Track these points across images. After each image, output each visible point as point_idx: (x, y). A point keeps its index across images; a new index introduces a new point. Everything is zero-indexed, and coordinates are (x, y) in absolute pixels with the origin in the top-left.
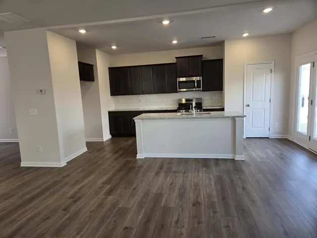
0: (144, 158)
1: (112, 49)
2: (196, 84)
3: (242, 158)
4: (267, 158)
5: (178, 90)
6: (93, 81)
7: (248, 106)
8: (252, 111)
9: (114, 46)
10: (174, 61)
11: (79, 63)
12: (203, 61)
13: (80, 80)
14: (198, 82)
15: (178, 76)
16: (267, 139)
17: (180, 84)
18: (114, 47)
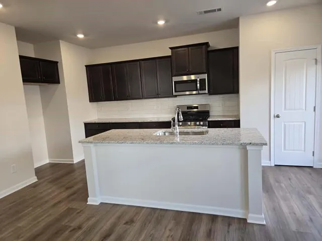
0: (98, 204)
1: (78, 38)
2: (198, 85)
3: (261, 219)
4: (311, 220)
5: (174, 94)
6: (59, 82)
7: (278, 116)
8: (285, 125)
9: (80, 33)
10: (169, 53)
11: (21, 57)
12: (209, 52)
13: (23, 82)
14: (202, 81)
15: (174, 73)
16: (308, 170)
17: (177, 85)
18: (81, 36)
